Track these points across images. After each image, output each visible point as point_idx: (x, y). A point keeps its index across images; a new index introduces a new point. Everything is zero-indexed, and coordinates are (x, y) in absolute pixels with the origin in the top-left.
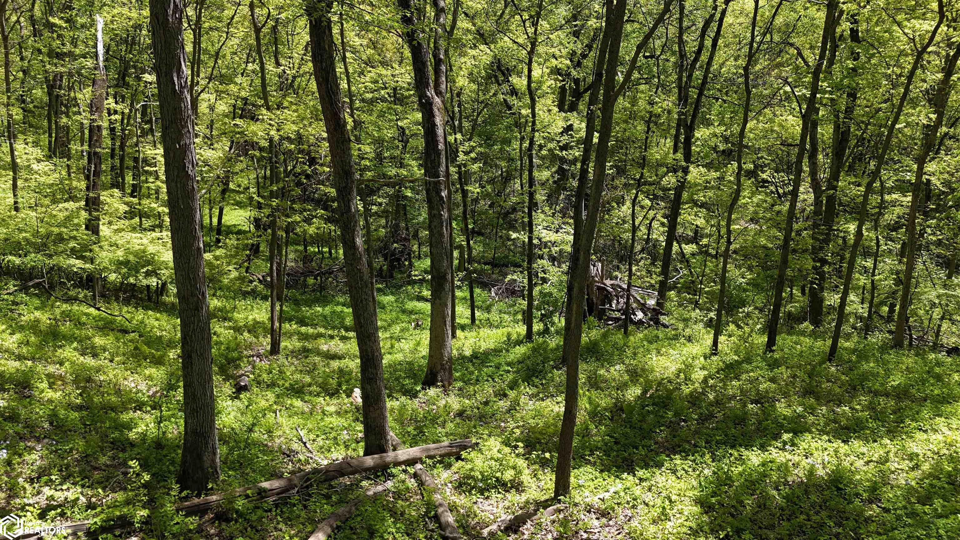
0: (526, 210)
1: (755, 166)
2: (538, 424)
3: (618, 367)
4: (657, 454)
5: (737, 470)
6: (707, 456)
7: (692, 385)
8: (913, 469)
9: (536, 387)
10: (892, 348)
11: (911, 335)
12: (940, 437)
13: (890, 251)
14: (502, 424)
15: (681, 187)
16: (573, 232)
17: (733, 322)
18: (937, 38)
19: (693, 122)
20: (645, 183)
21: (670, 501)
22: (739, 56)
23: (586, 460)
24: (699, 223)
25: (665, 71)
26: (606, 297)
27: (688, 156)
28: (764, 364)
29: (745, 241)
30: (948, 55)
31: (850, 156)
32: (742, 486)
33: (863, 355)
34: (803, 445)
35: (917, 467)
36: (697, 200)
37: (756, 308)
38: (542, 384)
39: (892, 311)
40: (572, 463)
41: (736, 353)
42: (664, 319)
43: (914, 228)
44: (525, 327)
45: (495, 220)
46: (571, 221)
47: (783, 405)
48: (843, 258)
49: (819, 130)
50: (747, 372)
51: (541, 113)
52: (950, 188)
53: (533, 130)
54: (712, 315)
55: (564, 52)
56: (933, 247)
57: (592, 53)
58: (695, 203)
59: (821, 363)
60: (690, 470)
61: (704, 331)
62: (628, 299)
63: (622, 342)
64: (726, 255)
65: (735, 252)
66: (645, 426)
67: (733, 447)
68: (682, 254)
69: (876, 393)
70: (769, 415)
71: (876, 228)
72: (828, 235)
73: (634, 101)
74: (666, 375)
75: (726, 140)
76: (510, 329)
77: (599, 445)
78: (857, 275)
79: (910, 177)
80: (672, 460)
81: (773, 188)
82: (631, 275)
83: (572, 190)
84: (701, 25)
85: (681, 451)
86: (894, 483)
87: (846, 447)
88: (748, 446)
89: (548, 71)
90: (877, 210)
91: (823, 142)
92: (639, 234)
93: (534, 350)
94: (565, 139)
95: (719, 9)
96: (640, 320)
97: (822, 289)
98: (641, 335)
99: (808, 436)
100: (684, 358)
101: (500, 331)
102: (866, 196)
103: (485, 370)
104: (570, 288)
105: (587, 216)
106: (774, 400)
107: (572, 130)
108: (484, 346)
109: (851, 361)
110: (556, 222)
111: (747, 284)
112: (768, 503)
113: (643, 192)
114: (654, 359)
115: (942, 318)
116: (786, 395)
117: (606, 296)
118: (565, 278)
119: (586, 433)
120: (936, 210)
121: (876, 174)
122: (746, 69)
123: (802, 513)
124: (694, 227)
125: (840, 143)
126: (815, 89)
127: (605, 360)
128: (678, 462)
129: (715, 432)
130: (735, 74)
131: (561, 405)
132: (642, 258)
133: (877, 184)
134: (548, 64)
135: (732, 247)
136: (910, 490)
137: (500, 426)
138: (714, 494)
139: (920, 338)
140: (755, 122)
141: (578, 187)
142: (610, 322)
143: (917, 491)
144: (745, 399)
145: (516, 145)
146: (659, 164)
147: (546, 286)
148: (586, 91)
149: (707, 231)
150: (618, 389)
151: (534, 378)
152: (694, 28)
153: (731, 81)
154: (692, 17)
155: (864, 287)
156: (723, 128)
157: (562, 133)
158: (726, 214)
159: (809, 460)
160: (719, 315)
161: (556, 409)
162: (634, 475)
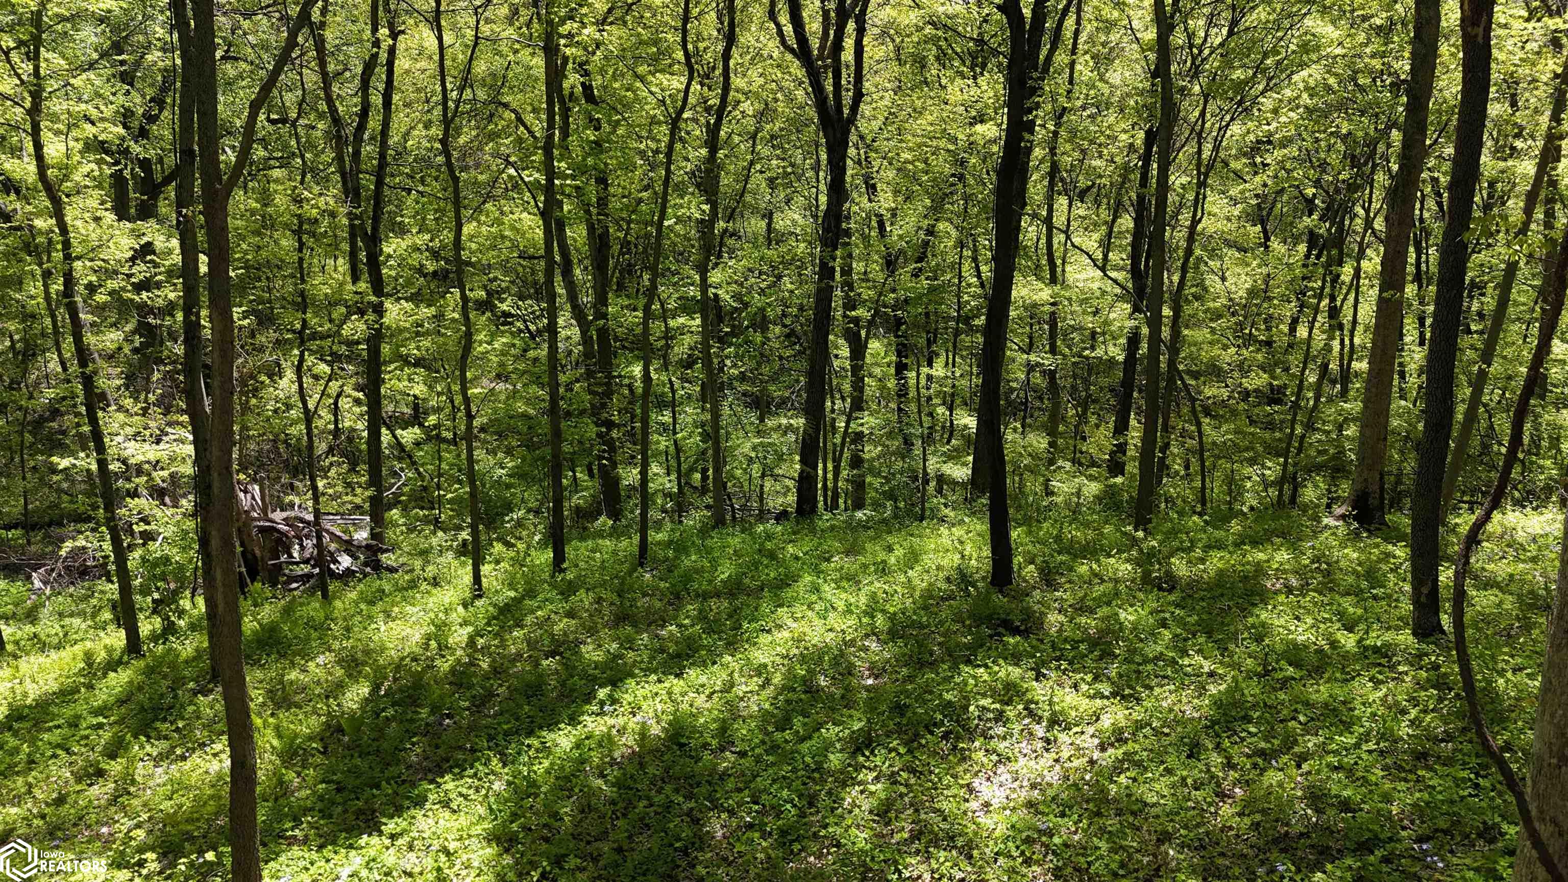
0: (83, 409)
1: (489, 294)
2: (180, 806)
3: (320, 660)
4: (414, 785)
5: (540, 768)
6: (495, 761)
7: (452, 654)
8: (763, 687)
9: (166, 738)
10: (713, 528)
11: (732, 506)
12: (786, 634)
13: (689, 397)
14: (105, 830)
15: (376, 338)
16: (191, 438)
17: (498, 539)
18: (692, 100)
19: (375, 229)
20: (314, 336)
21: (448, 854)
22: (430, 121)
23: (287, 838)
24: (417, 392)
25: (311, 145)
26: (280, 543)
27: (378, 285)
28: (555, 592)
29: (495, 410)
30: (708, 122)
31: (615, 268)
32: (551, 790)
33: (681, 547)
34: (628, 697)
35: (767, 682)
36: (408, 355)
37: (529, 511)
38: (177, 730)
39: (705, 478)
40: (262, 852)
41: (512, 586)
42: (387, 559)
43: (711, 362)
44: (122, 633)
45: (16, 439)
46: (185, 418)
47: (591, 647)
48: (633, 417)
49: (569, 233)
50: (533, 612)
51: (79, 223)
52: (742, 302)
53: (68, 257)
54: (465, 535)
55: (108, 111)
56: (736, 384)
57: (166, 113)
58: (405, 361)
59: (630, 573)
60: (471, 791)
61: (455, 563)
62: (319, 537)
63: (322, 615)
64: (469, 437)
65: (483, 429)
66: (385, 745)
67: (530, 733)
68: (398, 445)
69: (705, 596)
70: (575, 667)
71: (665, 367)
72: (608, 384)
73: (266, 199)
74: (407, 650)
75: (435, 255)
76: (89, 644)
77: (309, 803)
78: (655, 437)
79: (693, 292)
80: (439, 785)
81: (519, 324)
82: (316, 498)
83: (174, 362)
84: (359, 70)
85: (451, 767)
86: (744, 714)
87: (681, 682)
88: (552, 725)
89: (80, 146)
90: (663, 342)
91: (577, 250)
92: (320, 423)
93: (149, 671)
94: (141, 271)
95: (384, 46)
96: (348, 569)
97: (614, 465)
98: (353, 595)
99: (631, 683)
100: (432, 615)
101: (66, 654)
102: (645, 323)
103: (46, 736)
104: (204, 542)
105: (213, 404)
106: (578, 643)
107: (153, 252)
108: (33, 692)
109: (667, 559)
110: (152, 424)
111: (510, 476)
112: (594, 801)
113: (312, 352)
114: (383, 628)
115: (763, 476)
116: (592, 631)
117: (279, 541)
118: (190, 524)
119: (282, 789)
120: (732, 334)
121: (651, 293)
122: (444, 142)
123: (640, 798)
124: (411, 398)
125: (599, 250)
126: (551, 174)
127: (295, 654)
128: (450, 786)
129: (501, 719)
130: (431, 149)
131: (224, 756)
132: (331, 464)
133: (656, 306)
134: (74, 133)
135: (476, 423)
136: (765, 716)
137: (98, 836)
138: (514, 816)
139: (743, 508)
140: (475, 224)
141: (186, 354)
142: (295, 585)
143: (773, 716)
144: (535, 653)
145: (35, 288)
146: (333, 303)
147: (152, 545)
148: (167, 181)
149: (433, 403)
150: (327, 697)
151: (158, 724)
152: (347, 74)
153: (424, 162)
154: (341, 58)
155: (667, 453)
156: (427, 237)
157: (133, 259)
158: (457, 373)
159: (638, 718)
160: (475, 533)
161: (214, 766)
162: (381, 833)
